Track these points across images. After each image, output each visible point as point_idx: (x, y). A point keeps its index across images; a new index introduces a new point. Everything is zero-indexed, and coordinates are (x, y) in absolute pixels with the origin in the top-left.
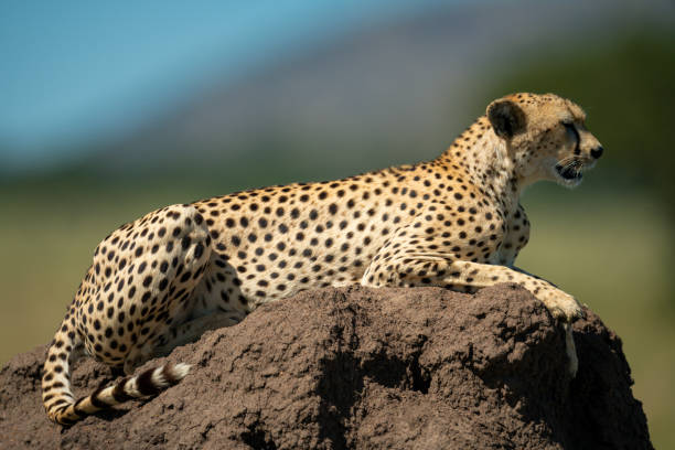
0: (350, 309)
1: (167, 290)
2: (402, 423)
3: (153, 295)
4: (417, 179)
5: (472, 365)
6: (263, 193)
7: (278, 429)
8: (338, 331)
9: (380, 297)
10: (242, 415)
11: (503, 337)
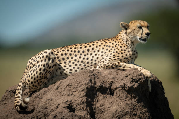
0: (94, 75)
1: (45, 71)
2: (107, 103)
3: (42, 73)
4: (110, 43)
5: (125, 89)
6: (70, 47)
7: (76, 105)
8: (91, 80)
9: (101, 72)
10: (67, 102)
11: (132, 81)
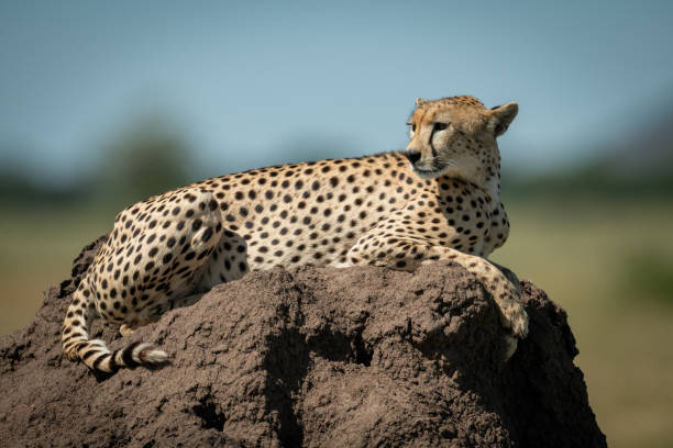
0: (296, 288)
1: (170, 264)
2: (345, 394)
3: (156, 266)
5: (411, 338)
7: (227, 402)
8: (284, 309)
9: (326, 277)
10: (194, 390)
11: (440, 311)
